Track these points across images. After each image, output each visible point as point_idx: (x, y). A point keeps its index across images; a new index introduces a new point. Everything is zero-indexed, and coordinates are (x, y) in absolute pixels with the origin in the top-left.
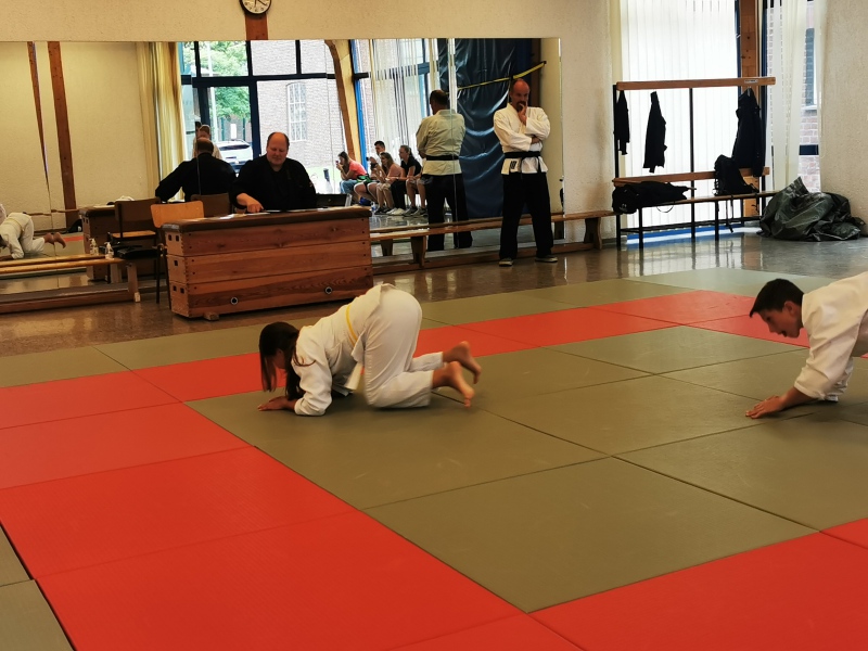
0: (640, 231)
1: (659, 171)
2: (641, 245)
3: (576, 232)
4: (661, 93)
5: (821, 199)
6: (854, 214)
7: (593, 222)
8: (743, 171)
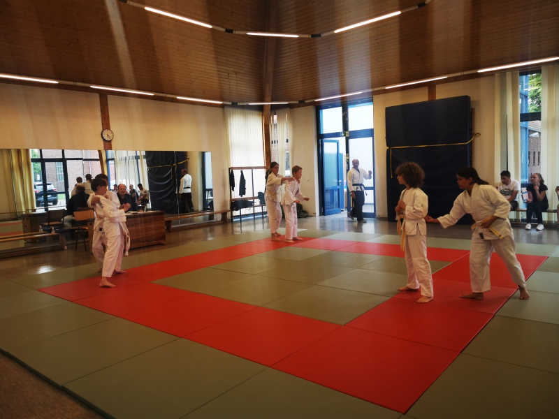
0: (240, 216)
1: (244, 196)
2: (241, 221)
3: (218, 217)
6: (304, 209)
7: (224, 214)
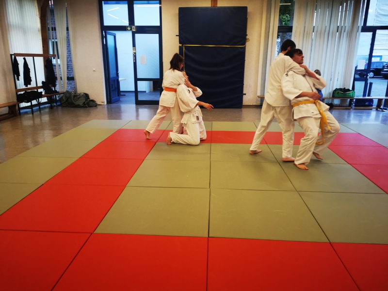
1: (29, 86)
4: (26, 58)
5: (83, 95)
6: (91, 98)
7: (11, 107)
8: (50, 85)
